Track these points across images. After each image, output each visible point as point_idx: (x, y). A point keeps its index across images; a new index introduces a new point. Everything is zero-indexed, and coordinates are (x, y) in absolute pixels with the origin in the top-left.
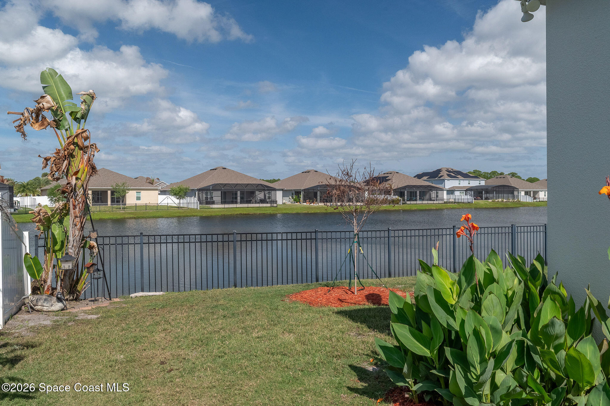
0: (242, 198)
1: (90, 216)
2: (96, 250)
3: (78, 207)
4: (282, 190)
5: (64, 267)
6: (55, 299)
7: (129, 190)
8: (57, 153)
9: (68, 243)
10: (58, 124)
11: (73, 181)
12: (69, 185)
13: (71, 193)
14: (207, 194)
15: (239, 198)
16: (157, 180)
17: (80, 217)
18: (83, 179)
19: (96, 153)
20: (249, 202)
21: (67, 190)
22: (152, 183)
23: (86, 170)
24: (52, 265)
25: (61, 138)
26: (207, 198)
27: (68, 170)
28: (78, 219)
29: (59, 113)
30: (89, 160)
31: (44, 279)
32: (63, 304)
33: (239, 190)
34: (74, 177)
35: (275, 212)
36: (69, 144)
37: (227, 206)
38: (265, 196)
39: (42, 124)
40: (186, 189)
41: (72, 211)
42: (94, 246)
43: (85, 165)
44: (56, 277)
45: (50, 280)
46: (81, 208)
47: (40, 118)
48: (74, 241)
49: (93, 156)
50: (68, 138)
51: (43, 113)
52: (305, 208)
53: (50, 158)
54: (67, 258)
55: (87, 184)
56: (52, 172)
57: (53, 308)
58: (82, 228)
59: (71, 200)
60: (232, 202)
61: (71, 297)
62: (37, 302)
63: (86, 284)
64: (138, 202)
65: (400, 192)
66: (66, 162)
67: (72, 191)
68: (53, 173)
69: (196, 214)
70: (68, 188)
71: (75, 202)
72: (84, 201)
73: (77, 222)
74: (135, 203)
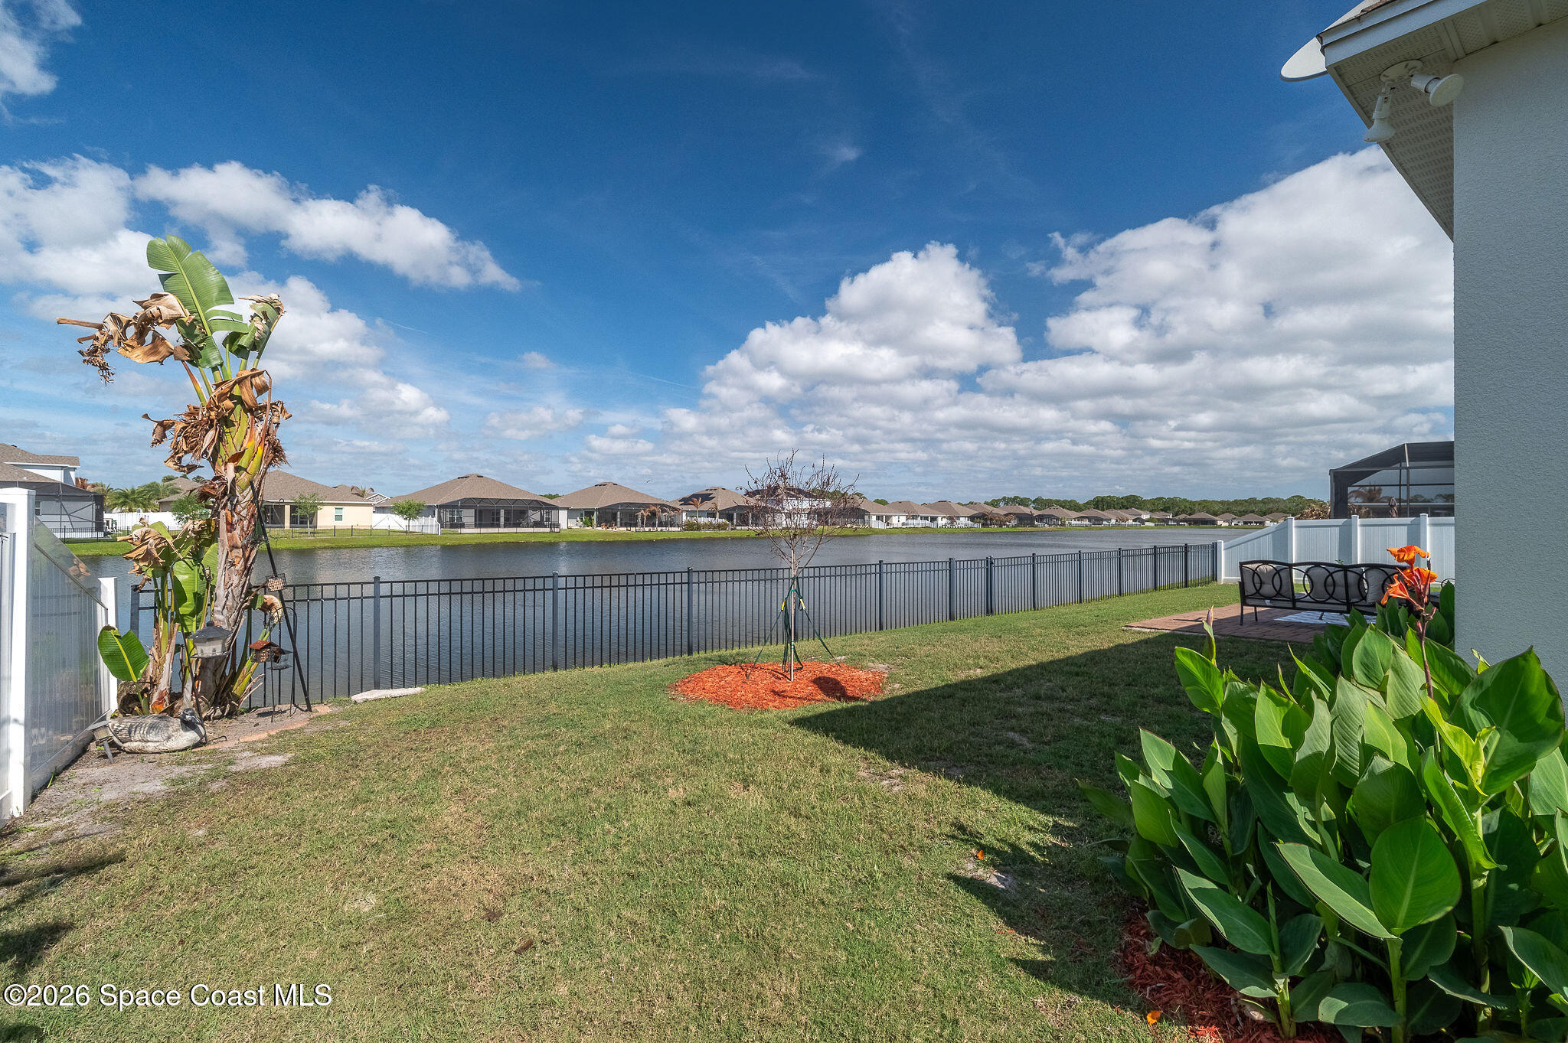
0: (506, 519)
1: (268, 545)
2: (278, 613)
3: (238, 528)
4: (567, 509)
5: (202, 651)
6: (176, 722)
7: (323, 504)
8: (189, 415)
9: (212, 599)
10: (193, 354)
11: (230, 474)
12: (218, 481)
13: (223, 497)
14: (452, 513)
15: (502, 520)
16: (369, 492)
17: (244, 547)
18: (251, 469)
19: (282, 420)
20: (518, 525)
21: (213, 492)
22: (361, 494)
23: (260, 452)
24: (172, 648)
25: (201, 384)
26: (452, 519)
27: (216, 450)
28: (239, 552)
29: (197, 332)
30: (267, 433)
31: (151, 678)
32: (199, 733)
33: (503, 507)
34: (231, 466)
35: (557, 540)
36: (222, 397)
37: (484, 530)
38: (542, 517)
39: (154, 350)
40: (419, 505)
41: (224, 535)
42: (272, 604)
43: (257, 443)
44: (181, 670)
45: (166, 680)
46: (245, 529)
47: (149, 338)
48: (227, 597)
49: (277, 426)
50: (218, 386)
51: (157, 328)
52: (598, 533)
53: (173, 423)
54: (211, 632)
55: (261, 481)
56: (177, 453)
57: (172, 744)
58: (247, 570)
59: (223, 513)
60: (492, 526)
61: (219, 712)
62: (130, 732)
63: (254, 681)
64: (339, 524)
65: (727, 514)
66: (211, 434)
67: (224, 494)
68: (180, 455)
69: (435, 542)
70: (217, 486)
71: (233, 516)
72: (252, 515)
73: (236, 557)
74: (333, 525)
